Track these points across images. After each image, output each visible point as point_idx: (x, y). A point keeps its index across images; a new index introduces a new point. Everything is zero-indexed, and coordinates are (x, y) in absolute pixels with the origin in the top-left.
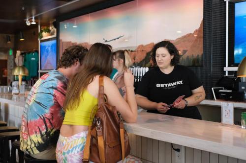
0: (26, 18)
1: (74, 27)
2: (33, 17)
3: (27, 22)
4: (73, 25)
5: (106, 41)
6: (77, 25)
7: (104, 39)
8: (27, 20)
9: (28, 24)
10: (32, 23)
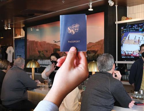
0: (4, 25)
1: (37, 30)
2: (9, 25)
3: (5, 27)
4: (36, 29)
5: (55, 42)
6: (39, 29)
7: (54, 41)
8: (5, 26)
9: (6, 28)
10: (9, 29)
